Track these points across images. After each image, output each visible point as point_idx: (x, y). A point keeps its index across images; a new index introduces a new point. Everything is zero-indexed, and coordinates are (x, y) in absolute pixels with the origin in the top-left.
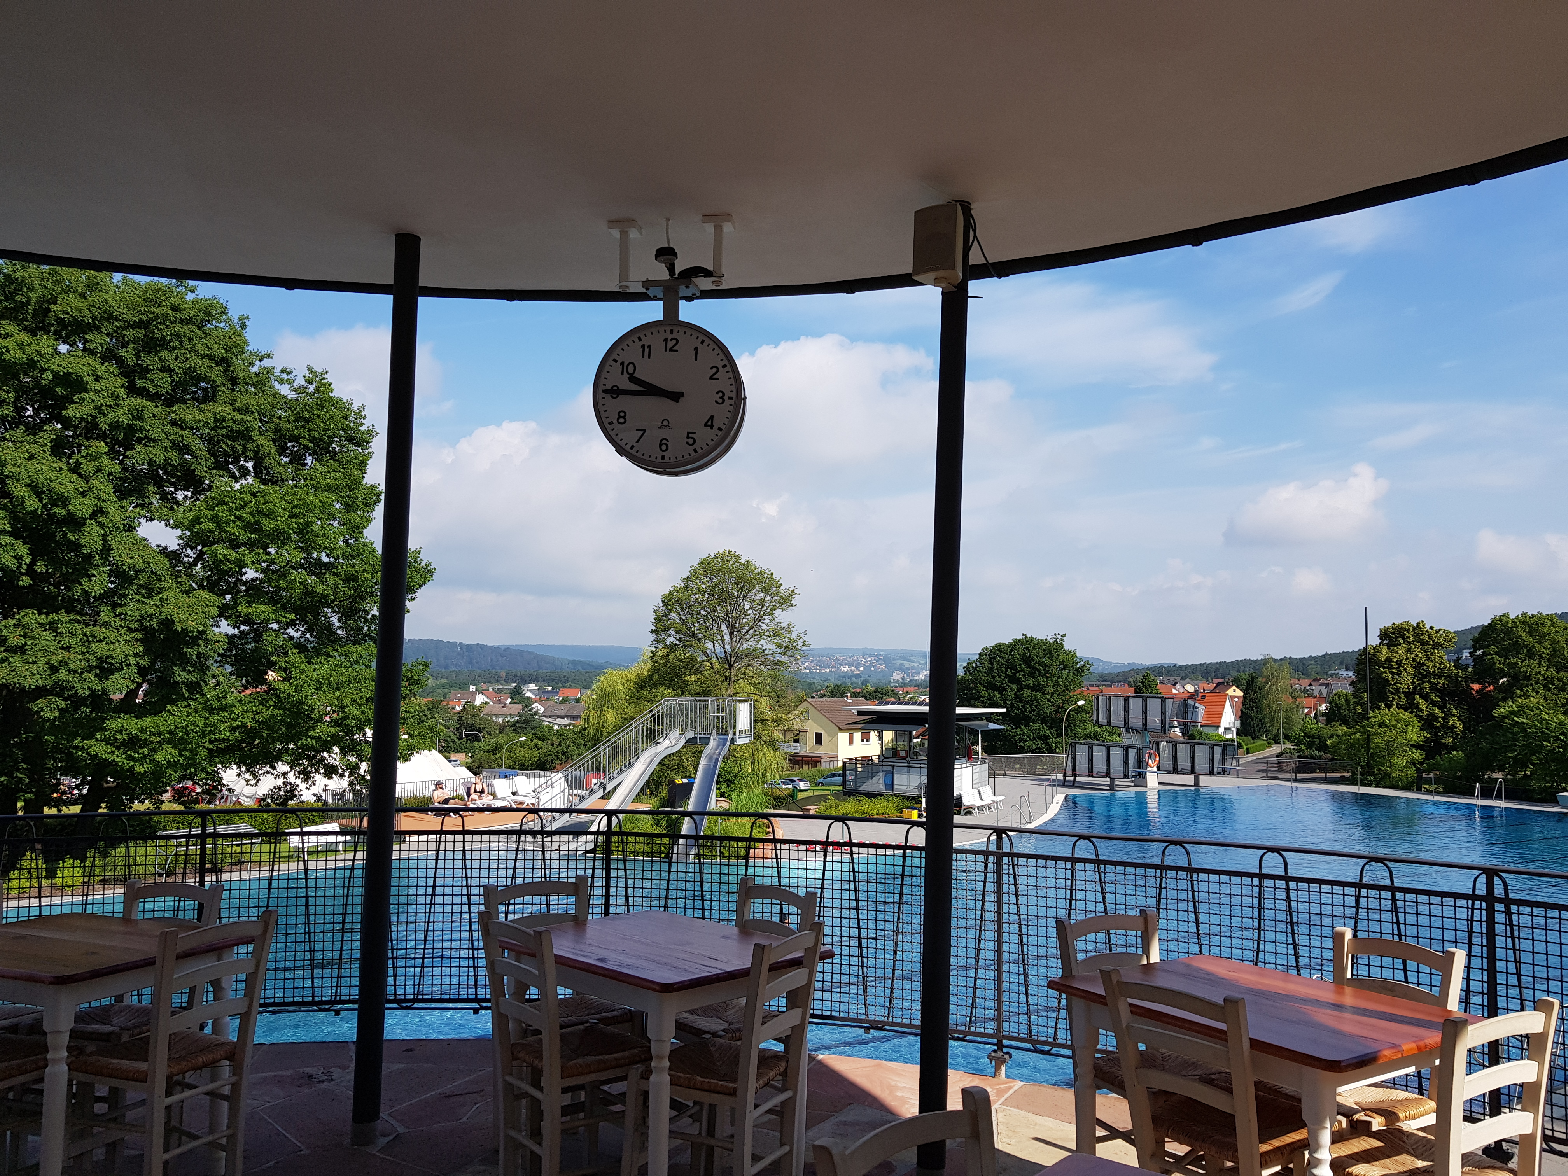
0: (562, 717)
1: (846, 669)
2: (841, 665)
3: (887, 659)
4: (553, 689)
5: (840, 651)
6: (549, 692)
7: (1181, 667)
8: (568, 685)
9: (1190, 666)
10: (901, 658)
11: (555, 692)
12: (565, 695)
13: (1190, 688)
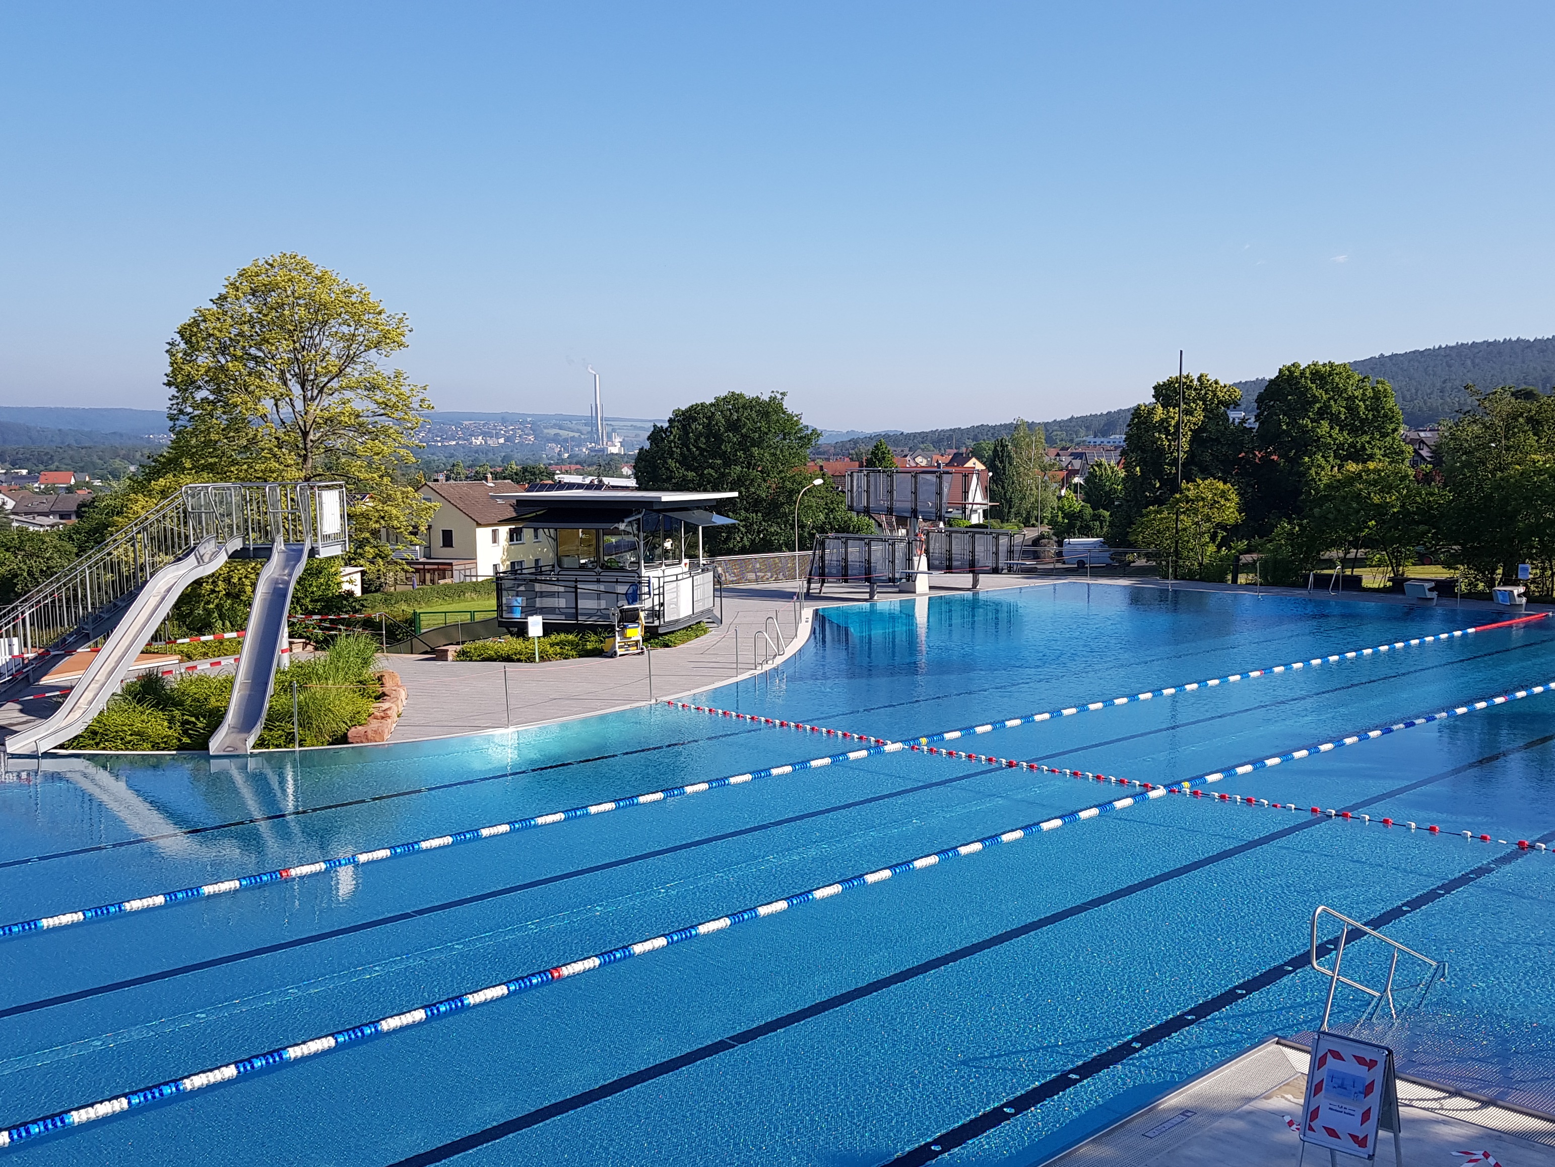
0: (46, 515)
1: (478, 441)
2: (471, 435)
3: (535, 425)
4: (29, 473)
5: (470, 416)
6: (23, 477)
7: (909, 435)
8: (53, 467)
9: (920, 434)
10: (555, 426)
11: (32, 477)
12: (50, 481)
13: (922, 461)
